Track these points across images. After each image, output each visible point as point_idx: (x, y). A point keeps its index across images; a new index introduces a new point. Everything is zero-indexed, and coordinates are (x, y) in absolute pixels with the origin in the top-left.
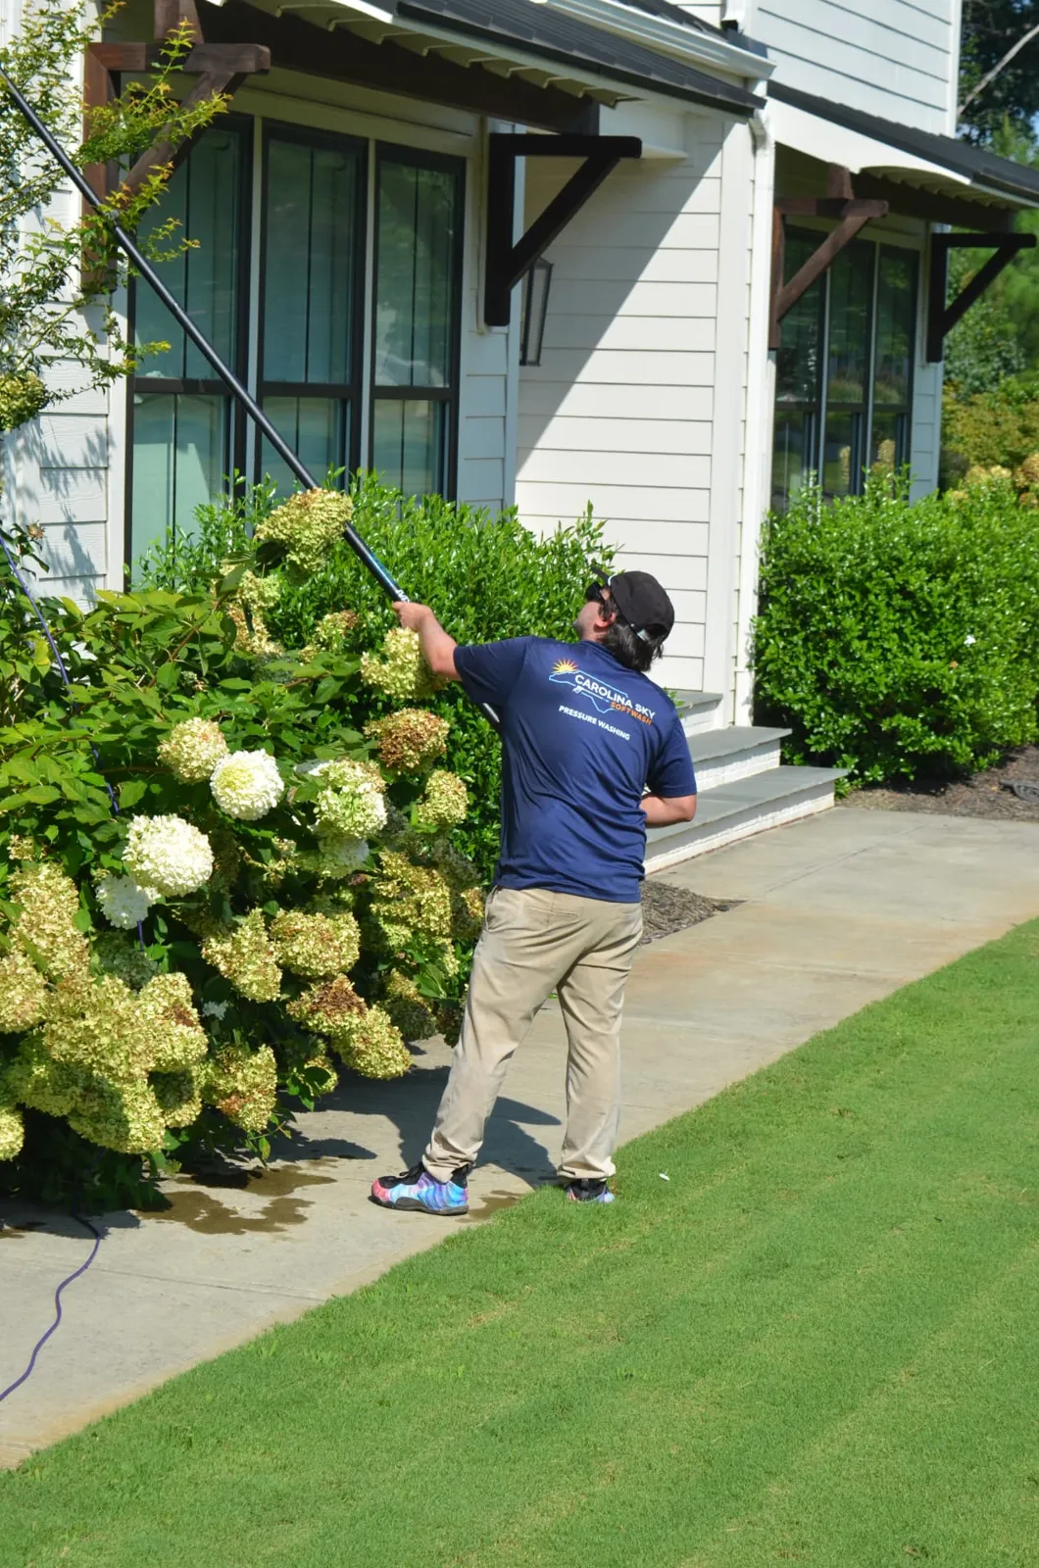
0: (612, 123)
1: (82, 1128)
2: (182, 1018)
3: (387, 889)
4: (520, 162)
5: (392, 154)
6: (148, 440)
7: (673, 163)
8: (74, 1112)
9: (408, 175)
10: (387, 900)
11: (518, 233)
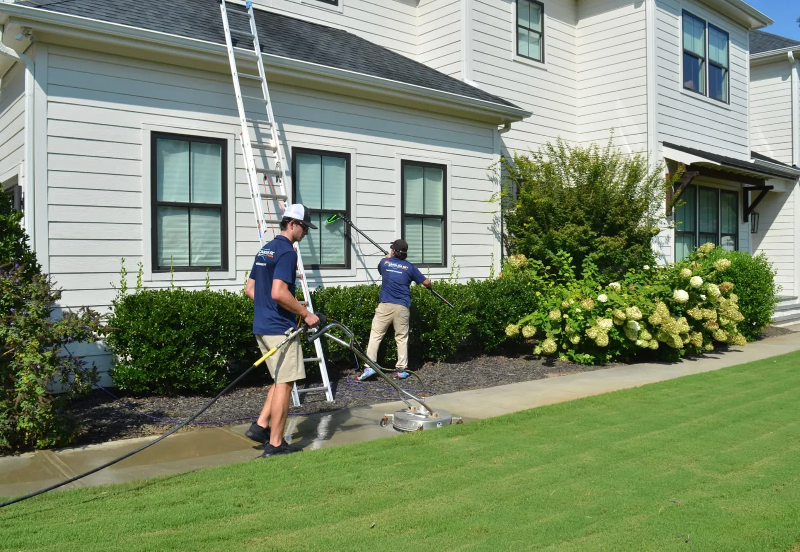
0: (767, 183)
1: (669, 344)
2: (685, 324)
3: (721, 310)
4: (750, 192)
5: (723, 191)
6: (679, 242)
7: (784, 193)
8: (668, 341)
9: (727, 195)
10: (722, 312)
11: (750, 204)
